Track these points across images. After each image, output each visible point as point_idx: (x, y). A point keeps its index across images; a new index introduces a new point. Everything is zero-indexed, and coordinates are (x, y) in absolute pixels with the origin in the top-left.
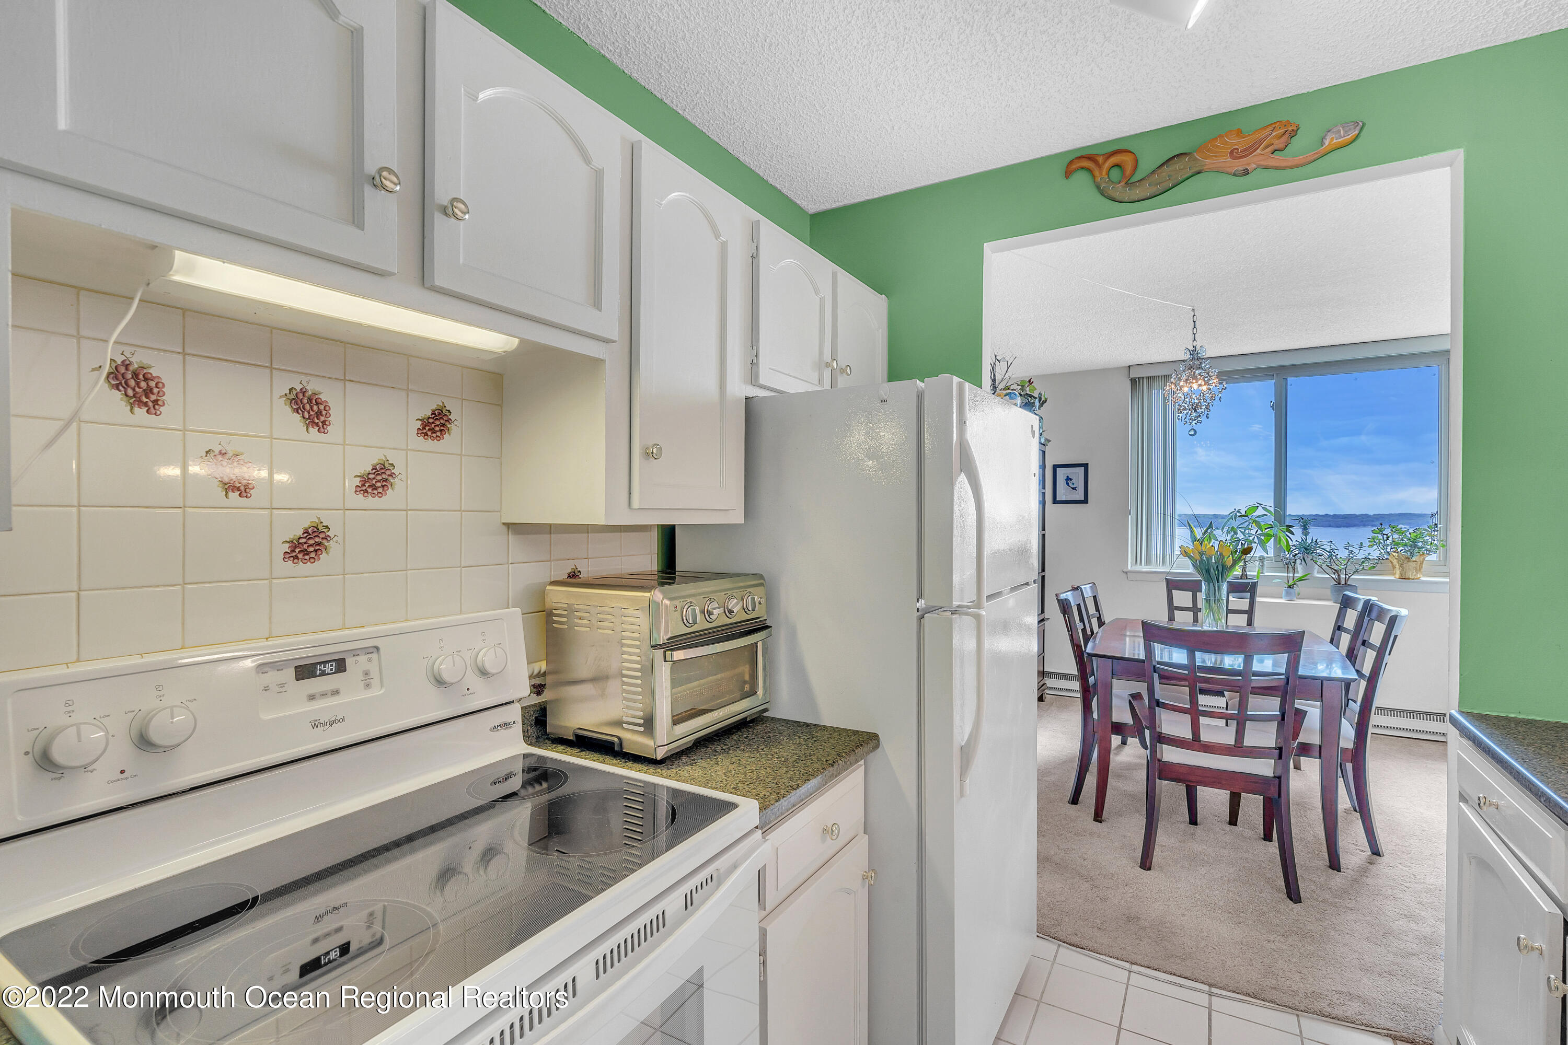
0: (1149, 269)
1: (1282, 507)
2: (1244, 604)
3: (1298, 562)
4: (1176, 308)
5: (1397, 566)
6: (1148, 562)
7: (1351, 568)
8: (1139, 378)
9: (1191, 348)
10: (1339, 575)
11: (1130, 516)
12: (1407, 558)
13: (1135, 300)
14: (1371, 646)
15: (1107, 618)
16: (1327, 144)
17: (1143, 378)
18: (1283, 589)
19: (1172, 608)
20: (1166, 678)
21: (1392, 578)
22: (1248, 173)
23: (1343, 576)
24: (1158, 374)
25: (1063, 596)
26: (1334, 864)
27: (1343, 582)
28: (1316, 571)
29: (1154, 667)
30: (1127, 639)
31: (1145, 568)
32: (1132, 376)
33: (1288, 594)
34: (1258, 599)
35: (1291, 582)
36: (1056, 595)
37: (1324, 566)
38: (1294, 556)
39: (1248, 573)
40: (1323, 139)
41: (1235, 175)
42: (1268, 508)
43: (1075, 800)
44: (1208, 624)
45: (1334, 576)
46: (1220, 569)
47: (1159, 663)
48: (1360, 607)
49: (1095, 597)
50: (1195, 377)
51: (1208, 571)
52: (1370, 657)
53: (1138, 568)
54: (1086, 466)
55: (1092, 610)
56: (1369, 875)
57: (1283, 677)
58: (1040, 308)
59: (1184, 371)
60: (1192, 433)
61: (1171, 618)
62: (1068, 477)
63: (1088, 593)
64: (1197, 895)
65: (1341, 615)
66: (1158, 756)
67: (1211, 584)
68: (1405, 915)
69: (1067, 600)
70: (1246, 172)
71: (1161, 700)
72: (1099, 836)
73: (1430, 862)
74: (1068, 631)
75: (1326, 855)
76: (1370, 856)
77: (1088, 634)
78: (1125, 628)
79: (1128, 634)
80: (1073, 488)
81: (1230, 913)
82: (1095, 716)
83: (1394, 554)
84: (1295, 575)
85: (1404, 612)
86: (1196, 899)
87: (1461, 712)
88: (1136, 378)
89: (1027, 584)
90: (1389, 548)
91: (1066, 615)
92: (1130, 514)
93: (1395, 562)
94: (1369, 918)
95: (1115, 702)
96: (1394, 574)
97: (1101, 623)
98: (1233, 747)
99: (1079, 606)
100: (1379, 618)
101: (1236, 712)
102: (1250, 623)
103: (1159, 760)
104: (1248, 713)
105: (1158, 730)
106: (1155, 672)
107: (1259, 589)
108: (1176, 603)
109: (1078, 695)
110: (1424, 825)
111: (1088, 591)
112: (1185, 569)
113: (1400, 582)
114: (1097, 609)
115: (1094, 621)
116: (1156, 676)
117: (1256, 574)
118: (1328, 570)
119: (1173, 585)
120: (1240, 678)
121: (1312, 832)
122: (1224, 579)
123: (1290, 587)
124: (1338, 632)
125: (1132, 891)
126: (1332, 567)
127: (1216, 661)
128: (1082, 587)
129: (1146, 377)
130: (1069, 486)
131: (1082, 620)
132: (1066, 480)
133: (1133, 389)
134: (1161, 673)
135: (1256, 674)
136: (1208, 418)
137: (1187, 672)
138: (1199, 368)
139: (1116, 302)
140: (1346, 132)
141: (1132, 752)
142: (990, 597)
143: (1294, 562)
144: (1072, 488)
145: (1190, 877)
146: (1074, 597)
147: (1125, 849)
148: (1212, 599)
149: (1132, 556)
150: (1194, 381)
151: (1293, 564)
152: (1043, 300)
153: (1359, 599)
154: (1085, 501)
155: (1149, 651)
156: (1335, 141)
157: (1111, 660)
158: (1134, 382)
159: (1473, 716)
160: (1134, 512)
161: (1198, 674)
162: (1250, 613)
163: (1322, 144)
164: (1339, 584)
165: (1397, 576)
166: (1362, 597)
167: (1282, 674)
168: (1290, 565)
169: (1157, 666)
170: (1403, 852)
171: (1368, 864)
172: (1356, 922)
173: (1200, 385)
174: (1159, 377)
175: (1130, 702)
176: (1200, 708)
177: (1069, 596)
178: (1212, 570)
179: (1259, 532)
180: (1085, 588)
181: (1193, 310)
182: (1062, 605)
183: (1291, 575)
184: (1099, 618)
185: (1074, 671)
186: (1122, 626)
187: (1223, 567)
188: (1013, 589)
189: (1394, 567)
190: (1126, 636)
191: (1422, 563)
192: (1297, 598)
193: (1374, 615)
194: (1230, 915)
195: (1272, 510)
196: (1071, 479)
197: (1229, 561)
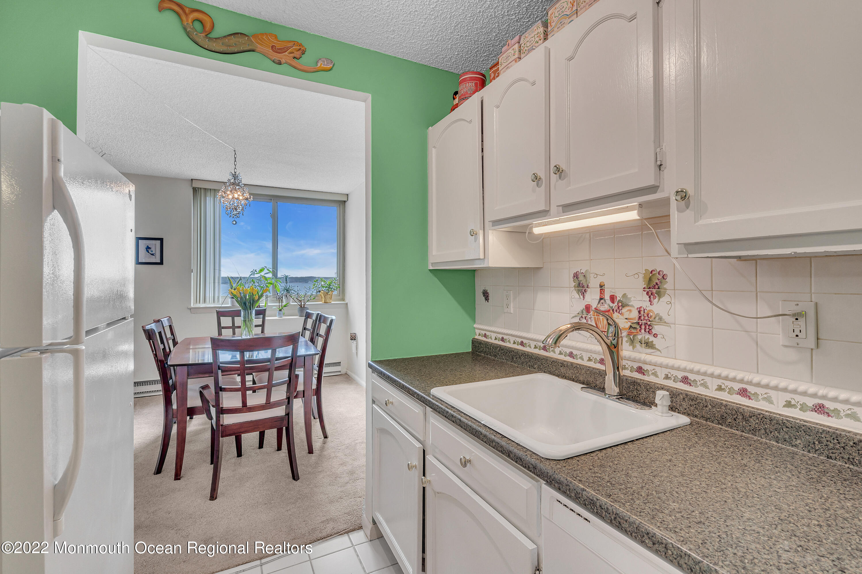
0: (211, 114)
1: (276, 268)
2: (259, 322)
3: (284, 297)
4: (224, 147)
5: (323, 297)
6: (205, 301)
7: (306, 299)
8: (198, 188)
9: (234, 173)
10: (301, 303)
11: (192, 273)
12: (327, 293)
13: (200, 134)
14: (321, 336)
15: (179, 339)
16: (319, 66)
17: (201, 188)
18: (277, 312)
19: (220, 328)
20: (226, 371)
21: (321, 303)
22: (281, 64)
23: (303, 303)
24: (211, 188)
25: (148, 327)
26: (311, 451)
27: (303, 306)
28: (291, 301)
29: (219, 366)
30: (191, 351)
31: (202, 305)
32: (194, 186)
33: (279, 314)
34: (267, 318)
35: (281, 308)
36: (142, 327)
37: (295, 299)
38: (282, 294)
39: (260, 305)
40: (317, 62)
41: (274, 61)
42: (270, 269)
43: (159, 470)
44: (243, 335)
45: (299, 304)
46: (252, 302)
47: (222, 363)
48: (314, 318)
49: (170, 326)
50: (236, 190)
51: (245, 304)
52: (320, 341)
53: (198, 305)
54: (161, 240)
55: (169, 335)
56: (324, 450)
57: (290, 358)
58: (128, 119)
59: (230, 185)
60: (234, 223)
61: (220, 334)
62: (148, 246)
63: (166, 324)
64: (247, 502)
65: (305, 322)
66: (221, 423)
67: (247, 311)
68: (341, 464)
69: (152, 330)
70: (280, 63)
71: (223, 387)
72: (179, 490)
73: (346, 433)
74: (153, 351)
75: (307, 447)
76: (324, 440)
77: (167, 351)
78: (189, 344)
79: (191, 347)
80: (153, 254)
81: (266, 504)
82: (175, 407)
83: (322, 291)
84: (283, 304)
85: (334, 317)
86: (246, 505)
87: (372, 361)
88: (197, 188)
89: (124, 319)
90: (320, 289)
91: (151, 341)
92: (192, 272)
93: (322, 295)
94: (328, 473)
95: (189, 394)
96: (322, 301)
97: (175, 343)
98: (265, 404)
99: (160, 333)
100: (325, 322)
101: (267, 384)
102: (263, 332)
103: (222, 425)
104: (273, 382)
105: (221, 406)
106: (219, 369)
107: (267, 313)
108: (223, 325)
109: (161, 393)
110: (340, 416)
111: (166, 323)
112: (228, 304)
113: (324, 304)
114: (172, 333)
115: (171, 342)
116: (220, 371)
117: (264, 304)
118: (297, 301)
119: (220, 314)
120: (269, 363)
121: (298, 437)
122: (253, 307)
123: (280, 310)
124: (304, 331)
125: (206, 520)
126: (298, 299)
127: (249, 356)
128: (162, 320)
129: (203, 188)
130: (148, 252)
131: (162, 342)
132: (146, 248)
133: (194, 195)
134: (223, 369)
135: (277, 359)
136: (243, 215)
137: (239, 366)
138: (238, 185)
139: (187, 131)
140: (327, 63)
141: (197, 422)
142: (88, 333)
143: (282, 297)
144: (151, 254)
145: (241, 492)
146: (157, 327)
147: (198, 491)
148: (247, 320)
149: (193, 298)
150: (236, 192)
151: (281, 298)
152: (131, 112)
153: (313, 314)
154: (161, 263)
155: (215, 356)
156: (322, 66)
157: (186, 367)
158: (195, 190)
159: (377, 362)
160: (195, 271)
161: (246, 366)
162: (263, 326)
163: (317, 65)
164: (301, 307)
165: (323, 302)
166: (315, 313)
167: (289, 357)
168: (280, 299)
169: (221, 365)
170: (335, 432)
171: (323, 444)
172: (323, 478)
173: (239, 195)
174: (210, 189)
175: (201, 392)
176: (247, 386)
177: (153, 326)
178: (247, 303)
179: (266, 282)
180: (163, 320)
181: (235, 151)
182: (147, 334)
183: (281, 304)
184: (174, 340)
185: (158, 378)
186: (189, 342)
187: (253, 300)
188: (109, 325)
189: (322, 298)
190: (190, 349)
191: (332, 295)
192: (284, 316)
193: (322, 320)
194: (266, 505)
195: (271, 270)
196: (150, 248)
197: (256, 298)
